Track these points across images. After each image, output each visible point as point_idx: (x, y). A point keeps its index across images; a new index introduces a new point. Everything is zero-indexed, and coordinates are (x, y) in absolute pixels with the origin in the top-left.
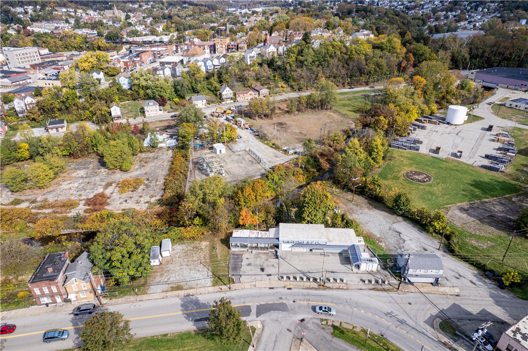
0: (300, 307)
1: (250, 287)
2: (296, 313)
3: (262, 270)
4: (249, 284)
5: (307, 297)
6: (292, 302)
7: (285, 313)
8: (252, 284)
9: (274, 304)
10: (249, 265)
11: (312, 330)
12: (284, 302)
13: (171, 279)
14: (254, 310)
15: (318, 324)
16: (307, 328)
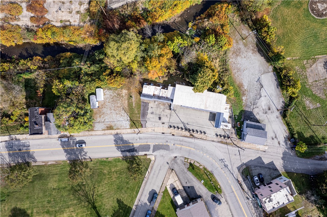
0: (176, 148)
1: (151, 131)
2: (173, 153)
3: (160, 118)
4: (151, 129)
5: (182, 143)
6: (172, 145)
7: (167, 152)
8: (152, 129)
9: (163, 145)
10: (152, 113)
11: (179, 164)
12: (169, 144)
13: (106, 120)
14: (152, 148)
15: (182, 161)
16: (176, 163)
